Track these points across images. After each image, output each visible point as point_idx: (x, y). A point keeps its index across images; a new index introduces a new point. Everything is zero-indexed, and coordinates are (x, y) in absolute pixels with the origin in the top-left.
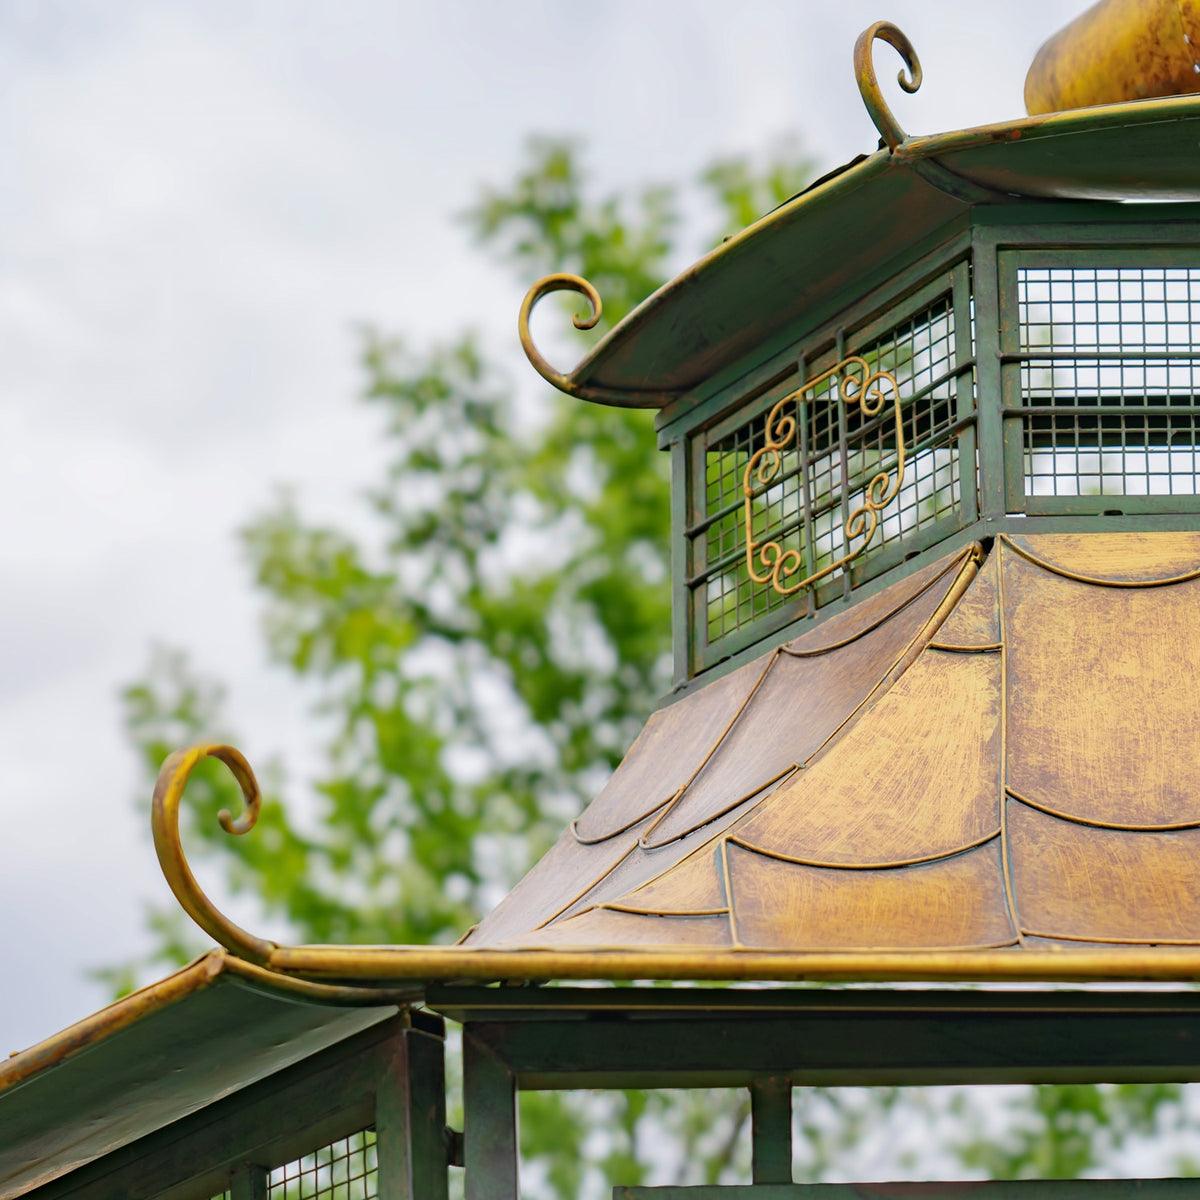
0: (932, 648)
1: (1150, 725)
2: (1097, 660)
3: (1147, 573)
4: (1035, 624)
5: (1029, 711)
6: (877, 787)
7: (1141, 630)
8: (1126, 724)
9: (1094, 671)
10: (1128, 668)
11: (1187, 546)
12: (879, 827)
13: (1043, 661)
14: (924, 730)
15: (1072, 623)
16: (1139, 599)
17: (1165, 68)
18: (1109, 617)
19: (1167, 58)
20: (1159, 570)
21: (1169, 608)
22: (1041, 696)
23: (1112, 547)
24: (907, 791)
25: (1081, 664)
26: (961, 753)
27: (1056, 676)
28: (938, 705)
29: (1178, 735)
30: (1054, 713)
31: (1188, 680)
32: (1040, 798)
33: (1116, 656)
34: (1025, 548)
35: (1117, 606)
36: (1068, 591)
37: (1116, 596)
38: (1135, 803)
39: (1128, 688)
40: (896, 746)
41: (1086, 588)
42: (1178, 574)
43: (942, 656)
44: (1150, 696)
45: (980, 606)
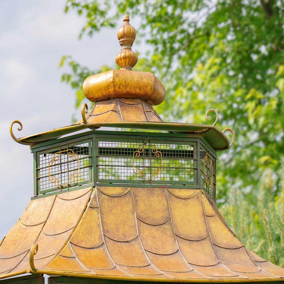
1: (119, 222)
2: (111, 210)
3: (116, 194)
4: (102, 203)
5: (103, 219)
6: (86, 232)
7: (116, 205)
8: (116, 222)
9: (111, 212)
10: (115, 211)
11: (121, 190)
12: (88, 240)
13: (104, 210)
14: (90, 222)
15: (107, 203)
16: (116, 199)
17: (109, 93)
18: (112, 202)
19: (110, 91)
20: (118, 194)
21: (120, 201)
22: (104, 216)
23: (111, 189)
24: (90, 233)
25: (109, 210)
26: (96, 226)
27: (106, 212)
28: (91, 217)
29: (123, 224)
30: (107, 219)
31: (123, 214)
32: (107, 235)
33: (113, 209)
34: (100, 189)
35: (113, 200)
36: (106, 197)
37: (113, 198)
38: (120, 236)
39: (116, 215)
40: (87, 225)
41: (108, 197)
42: (120, 195)
43: (91, 208)
44: (119, 217)
45: (95, 199)
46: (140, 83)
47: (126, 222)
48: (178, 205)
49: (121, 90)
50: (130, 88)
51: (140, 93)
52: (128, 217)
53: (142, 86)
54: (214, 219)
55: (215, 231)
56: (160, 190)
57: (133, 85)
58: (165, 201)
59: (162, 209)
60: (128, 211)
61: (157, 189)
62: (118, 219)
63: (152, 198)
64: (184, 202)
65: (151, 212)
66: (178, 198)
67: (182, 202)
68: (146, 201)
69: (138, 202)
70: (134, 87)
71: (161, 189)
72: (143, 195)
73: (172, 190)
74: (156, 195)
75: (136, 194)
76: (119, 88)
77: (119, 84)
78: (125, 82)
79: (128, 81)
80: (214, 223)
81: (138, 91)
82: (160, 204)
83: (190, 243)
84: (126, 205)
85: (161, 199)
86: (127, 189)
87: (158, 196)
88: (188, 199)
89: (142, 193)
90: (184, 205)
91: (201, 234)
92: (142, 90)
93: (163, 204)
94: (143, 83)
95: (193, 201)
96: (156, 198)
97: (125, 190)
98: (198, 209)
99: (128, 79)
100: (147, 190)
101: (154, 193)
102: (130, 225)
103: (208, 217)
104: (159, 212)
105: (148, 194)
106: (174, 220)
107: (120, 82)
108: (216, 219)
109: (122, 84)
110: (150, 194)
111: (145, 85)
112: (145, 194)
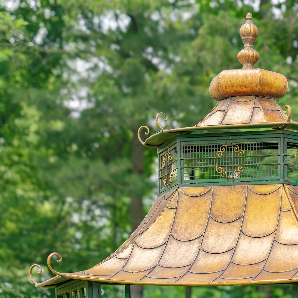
0: (167, 208)
1: (191, 221)
2: (188, 209)
3: (197, 194)
4: (181, 203)
5: (177, 219)
7: (194, 204)
8: (188, 221)
9: (187, 212)
10: (191, 211)
13: (181, 210)
14: (164, 222)
15: (186, 203)
16: (195, 199)
18: (191, 202)
21: (198, 200)
22: (179, 216)
23: (193, 189)
25: (186, 210)
26: (167, 226)
27: (182, 212)
28: (166, 218)
29: (194, 223)
30: (180, 219)
31: (198, 213)
33: (190, 209)
34: (182, 190)
35: (192, 200)
36: (186, 197)
37: (192, 198)
38: (185, 236)
39: (190, 214)
40: (160, 225)
41: (189, 197)
42: (201, 194)
43: (169, 209)
44: (193, 216)
45: (175, 200)
46: (245, 81)
47: (198, 221)
48: (255, 202)
49: (228, 90)
50: (237, 87)
51: (248, 91)
52: (202, 216)
53: (247, 84)
54: (288, 214)
55: (284, 226)
56: (241, 188)
57: (238, 84)
58: (243, 198)
59: (238, 206)
60: (204, 210)
61: (238, 186)
62: (191, 219)
63: (231, 196)
64: (263, 198)
65: (226, 210)
66: (257, 195)
67: (260, 198)
68: (224, 199)
69: (216, 200)
70: (240, 86)
71: (242, 186)
72: (222, 193)
73: (253, 187)
74: (236, 193)
75: (216, 193)
76: (226, 88)
77: (225, 85)
78: (230, 82)
79: (233, 81)
80: (287, 218)
81: (244, 89)
82: (238, 201)
83: (251, 240)
84: (204, 204)
85: (239, 196)
86: (208, 189)
87: (238, 193)
88: (267, 195)
89: (222, 191)
90: (262, 201)
91: (268, 230)
92: (248, 87)
93: (240, 201)
94: (247, 81)
95: (272, 196)
96: (235, 196)
97: (207, 189)
98: (276, 204)
99: (233, 79)
100: (228, 188)
101: (234, 191)
102: (201, 223)
103: (283, 212)
104: (234, 209)
105: (227, 192)
106: (246, 217)
107: (226, 83)
108: (290, 213)
109: (228, 84)
110: (230, 192)
111: (250, 82)
112: (224, 192)
